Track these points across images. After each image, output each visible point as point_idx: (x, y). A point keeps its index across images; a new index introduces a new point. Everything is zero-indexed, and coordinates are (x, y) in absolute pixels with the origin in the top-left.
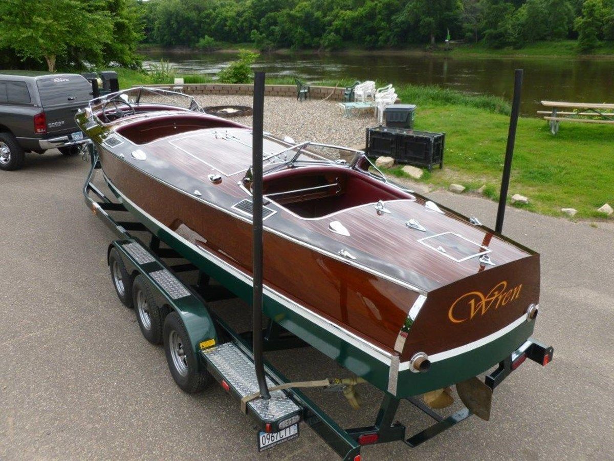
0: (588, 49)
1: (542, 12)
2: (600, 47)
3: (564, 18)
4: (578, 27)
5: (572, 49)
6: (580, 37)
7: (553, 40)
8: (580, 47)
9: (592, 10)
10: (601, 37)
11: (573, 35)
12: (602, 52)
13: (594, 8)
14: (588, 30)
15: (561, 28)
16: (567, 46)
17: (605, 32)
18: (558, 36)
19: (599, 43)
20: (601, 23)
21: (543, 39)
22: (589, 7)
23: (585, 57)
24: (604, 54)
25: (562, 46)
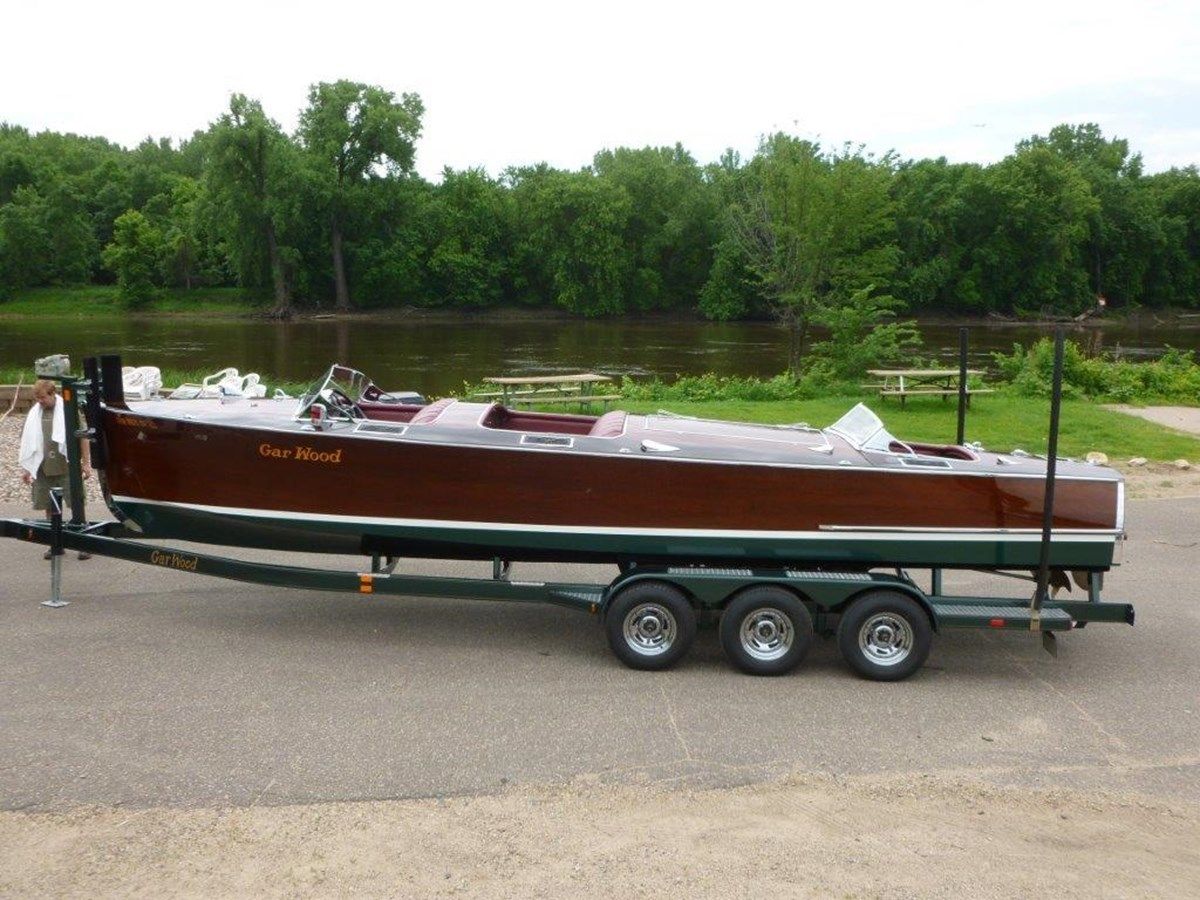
0: (139, 303)
1: (34, 233)
2: (160, 298)
3: (80, 245)
4: (113, 264)
5: (109, 302)
6: (122, 280)
7: (68, 286)
8: (126, 297)
9: (134, 233)
10: (158, 281)
11: (104, 277)
12: (167, 306)
13: (136, 229)
14: (134, 269)
15: (78, 264)
16: (100, 296)
17: (163, 272)
18: (73, 278)
19: (156, 291)
20: (154, 258)
21: (46, 283)
22: (126, 227)
23: (137, 317)
24: (171, 311)
25: (87, 297)
